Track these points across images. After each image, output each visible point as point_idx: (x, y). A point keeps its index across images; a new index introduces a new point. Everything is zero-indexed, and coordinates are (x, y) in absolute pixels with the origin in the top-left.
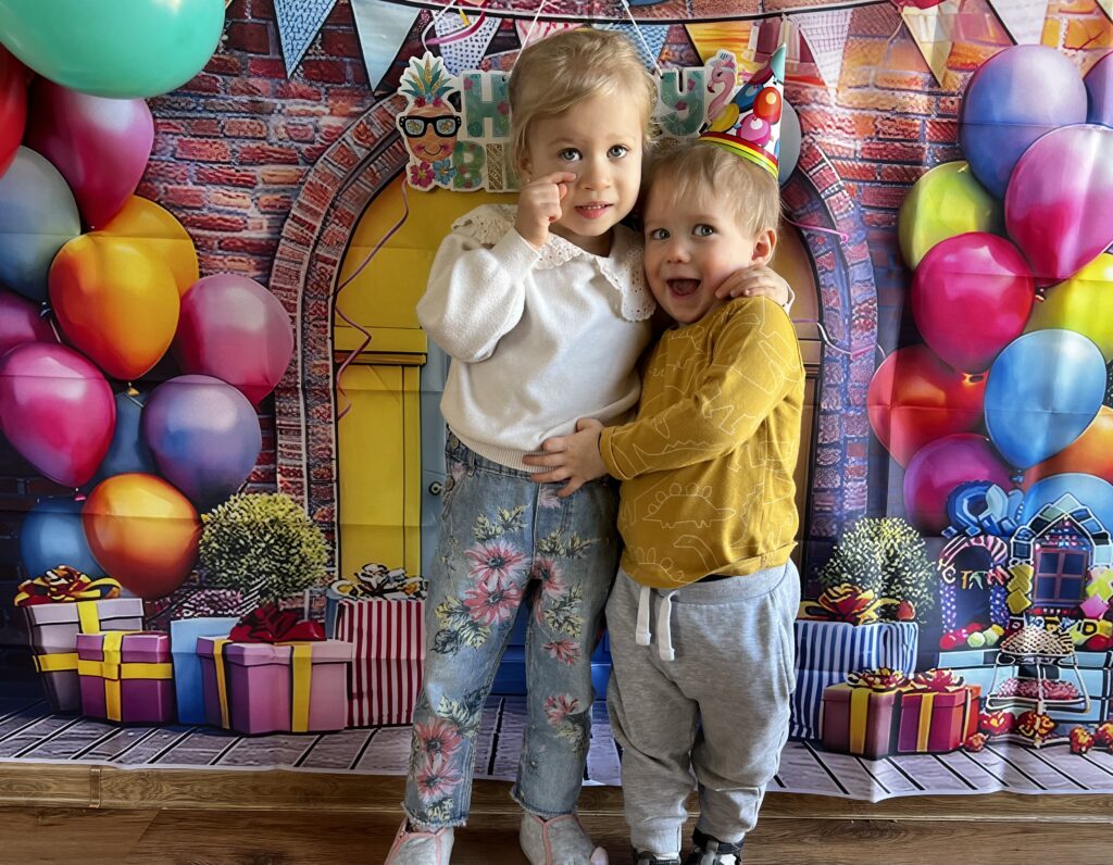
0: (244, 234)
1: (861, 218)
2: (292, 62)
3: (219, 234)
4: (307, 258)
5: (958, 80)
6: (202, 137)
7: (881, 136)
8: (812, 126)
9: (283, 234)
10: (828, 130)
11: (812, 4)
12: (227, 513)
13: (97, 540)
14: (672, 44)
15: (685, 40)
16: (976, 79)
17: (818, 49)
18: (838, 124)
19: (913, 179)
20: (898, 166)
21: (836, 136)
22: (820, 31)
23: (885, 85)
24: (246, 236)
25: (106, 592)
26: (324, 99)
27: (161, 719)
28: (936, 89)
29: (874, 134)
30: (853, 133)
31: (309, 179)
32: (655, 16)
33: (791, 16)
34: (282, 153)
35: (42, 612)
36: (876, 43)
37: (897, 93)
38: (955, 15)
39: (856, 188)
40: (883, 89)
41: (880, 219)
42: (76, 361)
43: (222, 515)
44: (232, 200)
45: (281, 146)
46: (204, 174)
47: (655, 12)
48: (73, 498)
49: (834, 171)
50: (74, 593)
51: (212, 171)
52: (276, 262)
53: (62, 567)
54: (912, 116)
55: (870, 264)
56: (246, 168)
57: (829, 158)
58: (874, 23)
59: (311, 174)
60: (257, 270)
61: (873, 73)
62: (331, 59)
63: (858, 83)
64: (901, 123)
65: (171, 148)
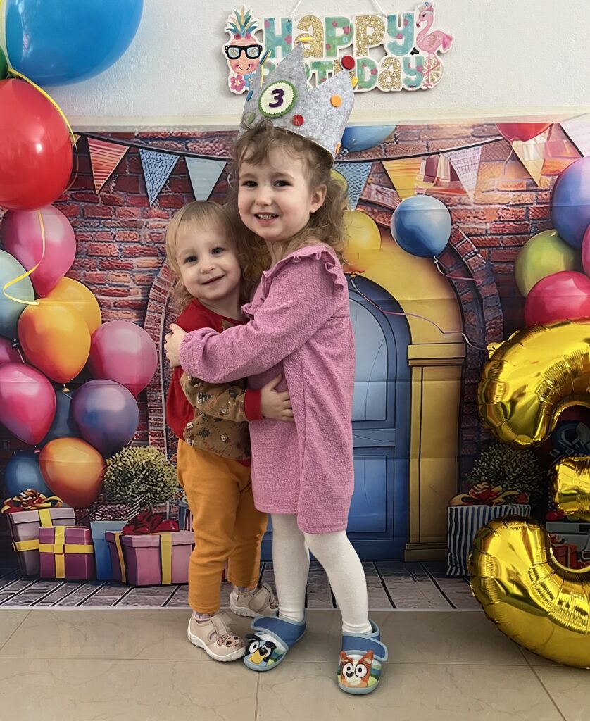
0: (129, 298)
1: (491, 269)
2: (152, 196)
3: (114, 298)
4: (164, 310)
5: (547, 182)
6: (102, 242)
7: (502, 219)
8: (458, 218)
9: (150, 297)
10: (468, 219)
11: (457, 145)
12: (121, 458)
13: (48, 476)
14: (374, 173)
15: (382, 170)
16: (559, 181)
17: (461, 172)
18: (475, 215)
19: (523, 243)
20: (513, 236)
21: (473, 222)
22: (462, 161)
23: (504, 189)
24: (130, 299)
25: (54, 503)
26: (170, 217)
27: (86, 578)
28: (535, 188)
29: (497, 219)
30: (485, 219)
31: (165, 264)
32: (364, 157)
33: (445, 154)
34: (149, 250)
35: (18, 517)
36: (497, 164)
37: (510, 193)
38: (545, 143)
39: (487, 252)
40: (502, 191)
41: (503, 268)
42: (32, 372)
43: (118, 459)
44: (121, 279)
45: (148, 246)
46: (104, 264)
47: (364, 155)
48: (34, 450)
49: (471, 243)
50: (37, 505)
51: (108, 262)
52: (147, 313)
53: (29, 490)
54: (521, 206)
55: (497, 296)
56: (127, 259)
57: (468, 236)
58: (496, 153)
59: (165, 261)
60: (137, 318)
61: (496, 182)
62: (175, 194)
63: (488, 189)
64: (513, 211)
65: (85, 250)
